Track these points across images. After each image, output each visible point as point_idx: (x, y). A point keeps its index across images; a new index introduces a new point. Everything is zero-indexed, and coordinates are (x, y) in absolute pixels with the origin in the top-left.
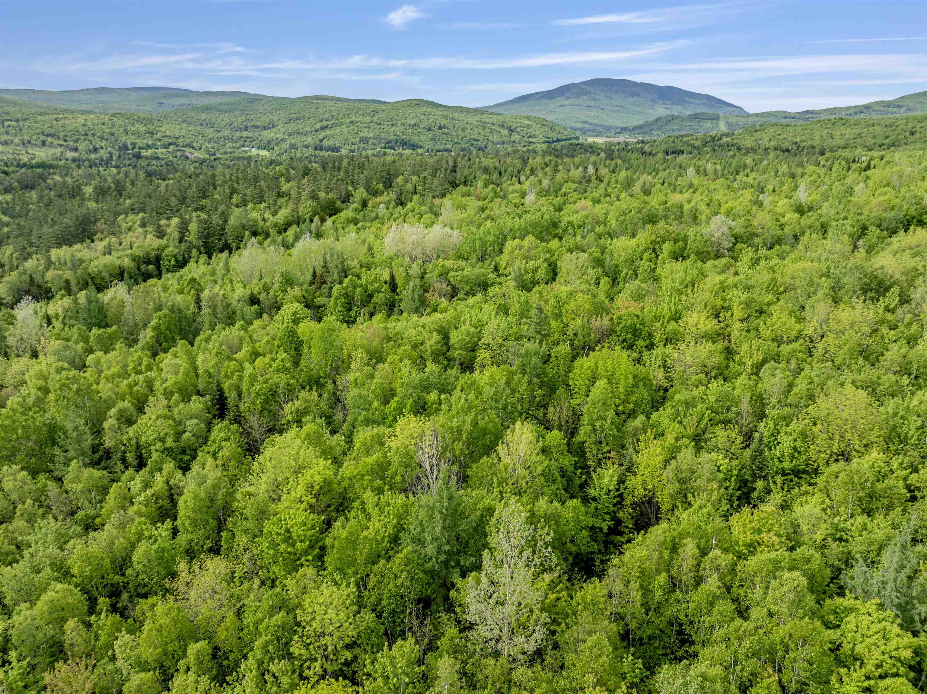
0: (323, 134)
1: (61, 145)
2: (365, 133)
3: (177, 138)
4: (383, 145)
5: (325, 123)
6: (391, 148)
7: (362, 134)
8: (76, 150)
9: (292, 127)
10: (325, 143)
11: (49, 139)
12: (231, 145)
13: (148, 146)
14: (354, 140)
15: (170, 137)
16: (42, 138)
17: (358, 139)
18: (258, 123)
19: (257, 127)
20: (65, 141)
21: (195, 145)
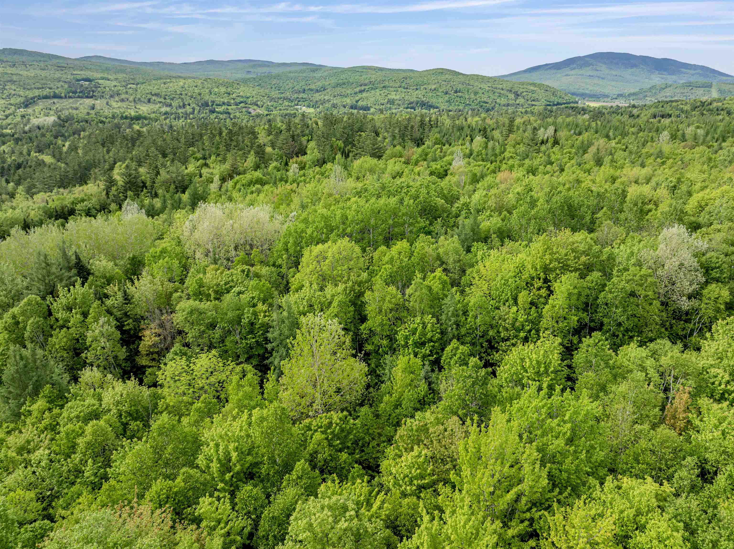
0: (360, 96)
1: (160, 102)
2: (393, 96)
3: (248, 98)
4: (406, 106)
5: (363, 88)
6: (411, 108)
7: (390, 97)
8: (170, 105)
9: (338, 90)
10: (360, 103)
11: (154, 98)
12: (287, 103)
13: (224, 103)
14: (382, 101)
15: (242, 97)
16: (149, 96)
17: (386, 101)
18: (313, 87)
19: (311, 90)
20: (165, 99)
21: (259, 103)
